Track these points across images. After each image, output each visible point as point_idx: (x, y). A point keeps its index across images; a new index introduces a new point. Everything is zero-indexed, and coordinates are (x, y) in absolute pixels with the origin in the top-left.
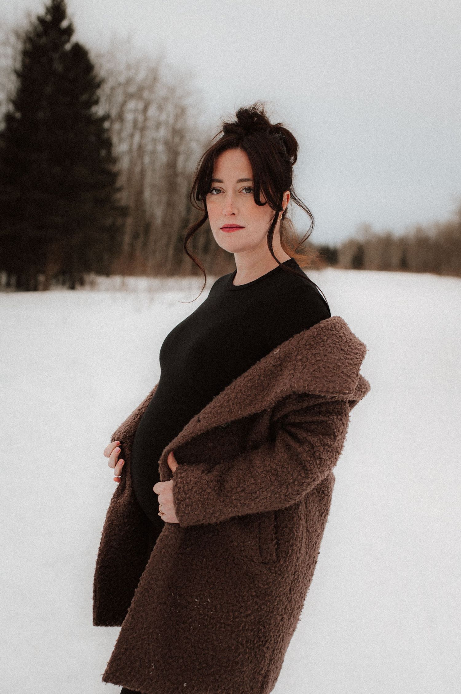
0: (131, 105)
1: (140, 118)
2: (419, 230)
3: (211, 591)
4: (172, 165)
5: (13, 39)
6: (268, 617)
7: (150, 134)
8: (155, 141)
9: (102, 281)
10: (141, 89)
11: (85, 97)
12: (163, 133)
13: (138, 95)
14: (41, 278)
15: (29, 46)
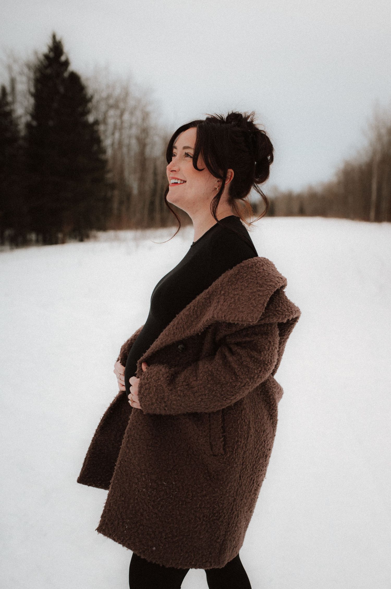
0: (111, 112)
1: (118, 121)
2: (311, 188)
3: (176, 476)
4: (142, 153)
5: (26, 70)
6: (222, 499)
7: (126, 132)
8: (130, 137)
9: (101, 235)
10: (117, 101)
11: (80, 109)
12: (134, 131)
13: (115, 106)
14: (60, 236)
15: (38, 75)
